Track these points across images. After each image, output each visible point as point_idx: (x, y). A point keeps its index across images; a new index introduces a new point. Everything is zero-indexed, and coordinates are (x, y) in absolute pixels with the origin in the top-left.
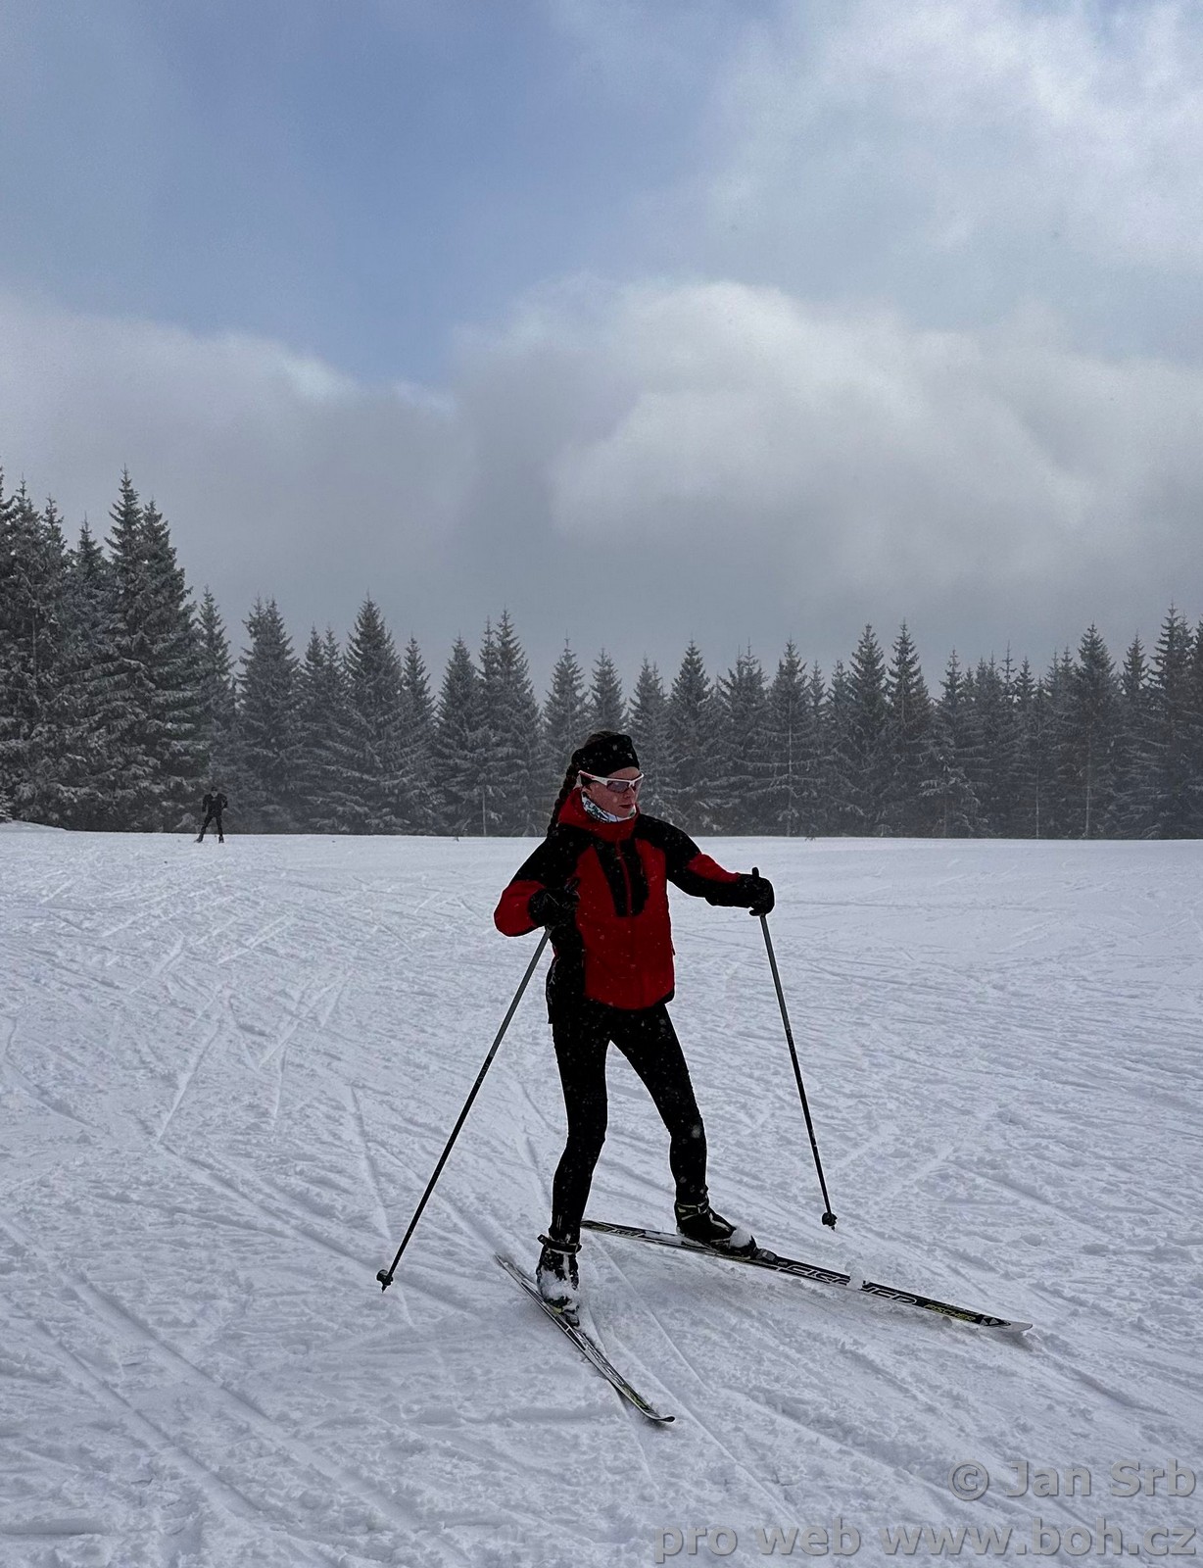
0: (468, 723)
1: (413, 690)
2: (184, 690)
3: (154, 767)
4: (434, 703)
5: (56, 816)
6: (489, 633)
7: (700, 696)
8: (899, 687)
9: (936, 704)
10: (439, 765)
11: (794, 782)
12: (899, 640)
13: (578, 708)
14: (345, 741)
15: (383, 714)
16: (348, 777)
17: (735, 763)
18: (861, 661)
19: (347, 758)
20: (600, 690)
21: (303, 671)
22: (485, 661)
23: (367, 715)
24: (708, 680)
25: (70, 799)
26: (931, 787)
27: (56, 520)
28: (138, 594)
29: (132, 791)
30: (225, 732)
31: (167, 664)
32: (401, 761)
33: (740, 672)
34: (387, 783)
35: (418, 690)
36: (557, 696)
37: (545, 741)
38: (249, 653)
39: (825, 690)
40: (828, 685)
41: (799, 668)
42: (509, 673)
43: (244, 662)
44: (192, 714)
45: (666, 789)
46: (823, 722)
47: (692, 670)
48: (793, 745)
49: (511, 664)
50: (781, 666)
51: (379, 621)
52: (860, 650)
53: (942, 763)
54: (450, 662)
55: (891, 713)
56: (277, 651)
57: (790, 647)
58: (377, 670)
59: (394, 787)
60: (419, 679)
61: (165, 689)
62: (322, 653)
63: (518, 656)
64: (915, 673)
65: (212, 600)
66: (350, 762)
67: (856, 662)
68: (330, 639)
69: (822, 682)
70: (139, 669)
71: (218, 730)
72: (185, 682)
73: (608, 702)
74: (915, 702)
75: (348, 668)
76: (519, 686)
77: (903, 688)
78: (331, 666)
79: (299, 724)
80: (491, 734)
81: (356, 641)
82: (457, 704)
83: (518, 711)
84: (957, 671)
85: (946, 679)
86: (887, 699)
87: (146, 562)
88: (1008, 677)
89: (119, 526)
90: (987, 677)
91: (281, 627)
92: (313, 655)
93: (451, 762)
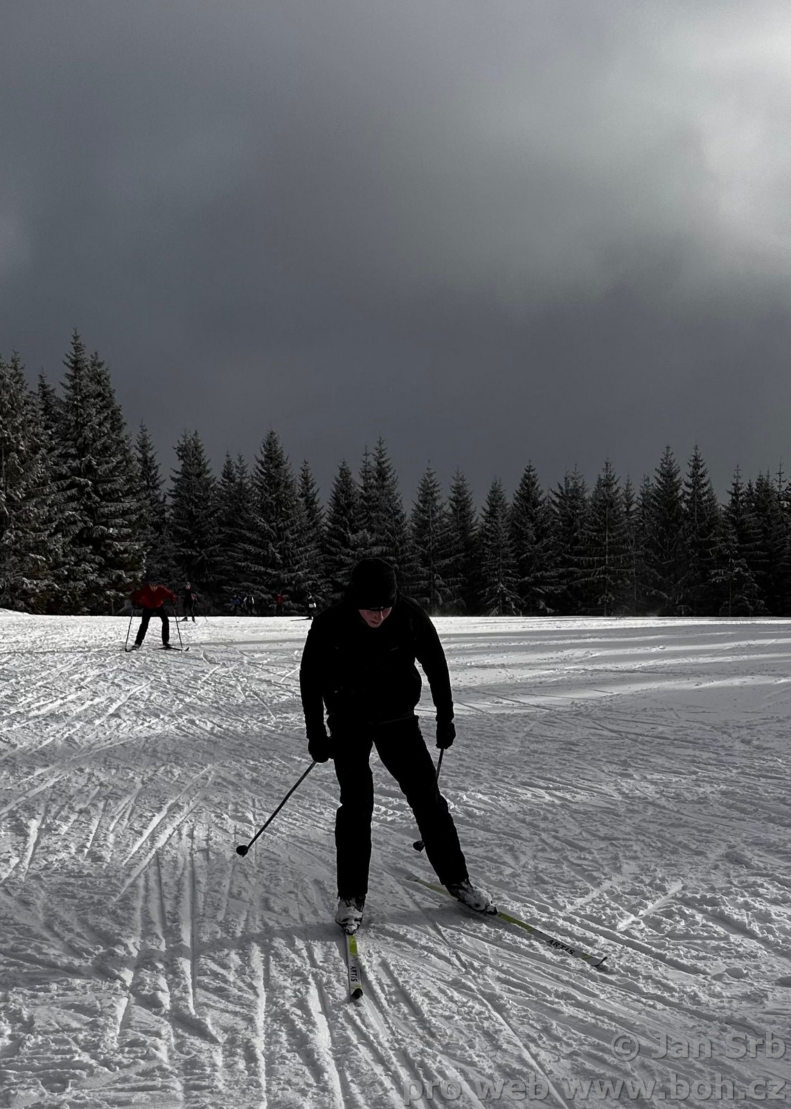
0: (351, 527)
1: (306, 501)
2: (124, 502)
3: (99, 564)
4: (322, 512)
5: (22, 604)
6: (366, 454)
7: (535, 505)
8: (693, 495)
9: (723, 509)
10: (326, 560)
11: (610, 572)
12: (693, 458)
13: (437, 514)
14: (252, 542)
15: (283, 521)
16: (255, 571)
17: (563, 558)
18: (662, 475)
19: (254, 556)
20: (456, 501)
21: (219, 486)
22: (363, 477)
23: (269, 522)
24: (542, 491)
25: (34, 590)
26: (718, 576)
27: (19, 367)
28: (86, 425)
29: (82, 583)
30: (157, 535)
31: (110, 481)
32: (297, 558)
33: (567, 484)
34: (285, 576)
35: (310, 503)
36: (421, 505)
37: (411, 541)
38: (177, 472)
39: (635, 499)
40: (636, 495)
41: (615, 480)
42: (383, 487)
43: (173, 479)
44: (130, 521)
45: (510, 578)
46: (633, 524)
47: (528, 483)
48: (610, 543)
49: (384, 479)
50: (600, 480)
51: (279, 446)
52: (662, 467)
53: (727, 557)
54: (336, 479)
55: (686, 516)
56: (198, 471)
57: (607, 464)
58: (278, 485)
59: (292, 579)
60: (311, 491)
61: (107, 501)
62: (234, 472)
63: (389, 474)
64: (705, 485)
65: (146, 430)
66: (257, 559)
67: (658, 476)
68: (240, 460)
69: (632, 493)
70: (87, 485)
71: (152, 533)
72: (124, 496)
73: (463, 509)
74: (706, 508)
75: (254, 484)
76: (390, 497)
77: (696, 496)
78: (241, 484)
79: (216, 529)
80: (368, 536)
81: (260, 462)
82: (342, 512)
83: (390, 517)
84: (740, 481)
85: (732, 489)
86: (684, 505)
87: (92, 400)
88: (780, 486)
89: (71, 372)
90: (763, 486)
91: (201, 452)
92: (228, 474)
93: (337, 559)
